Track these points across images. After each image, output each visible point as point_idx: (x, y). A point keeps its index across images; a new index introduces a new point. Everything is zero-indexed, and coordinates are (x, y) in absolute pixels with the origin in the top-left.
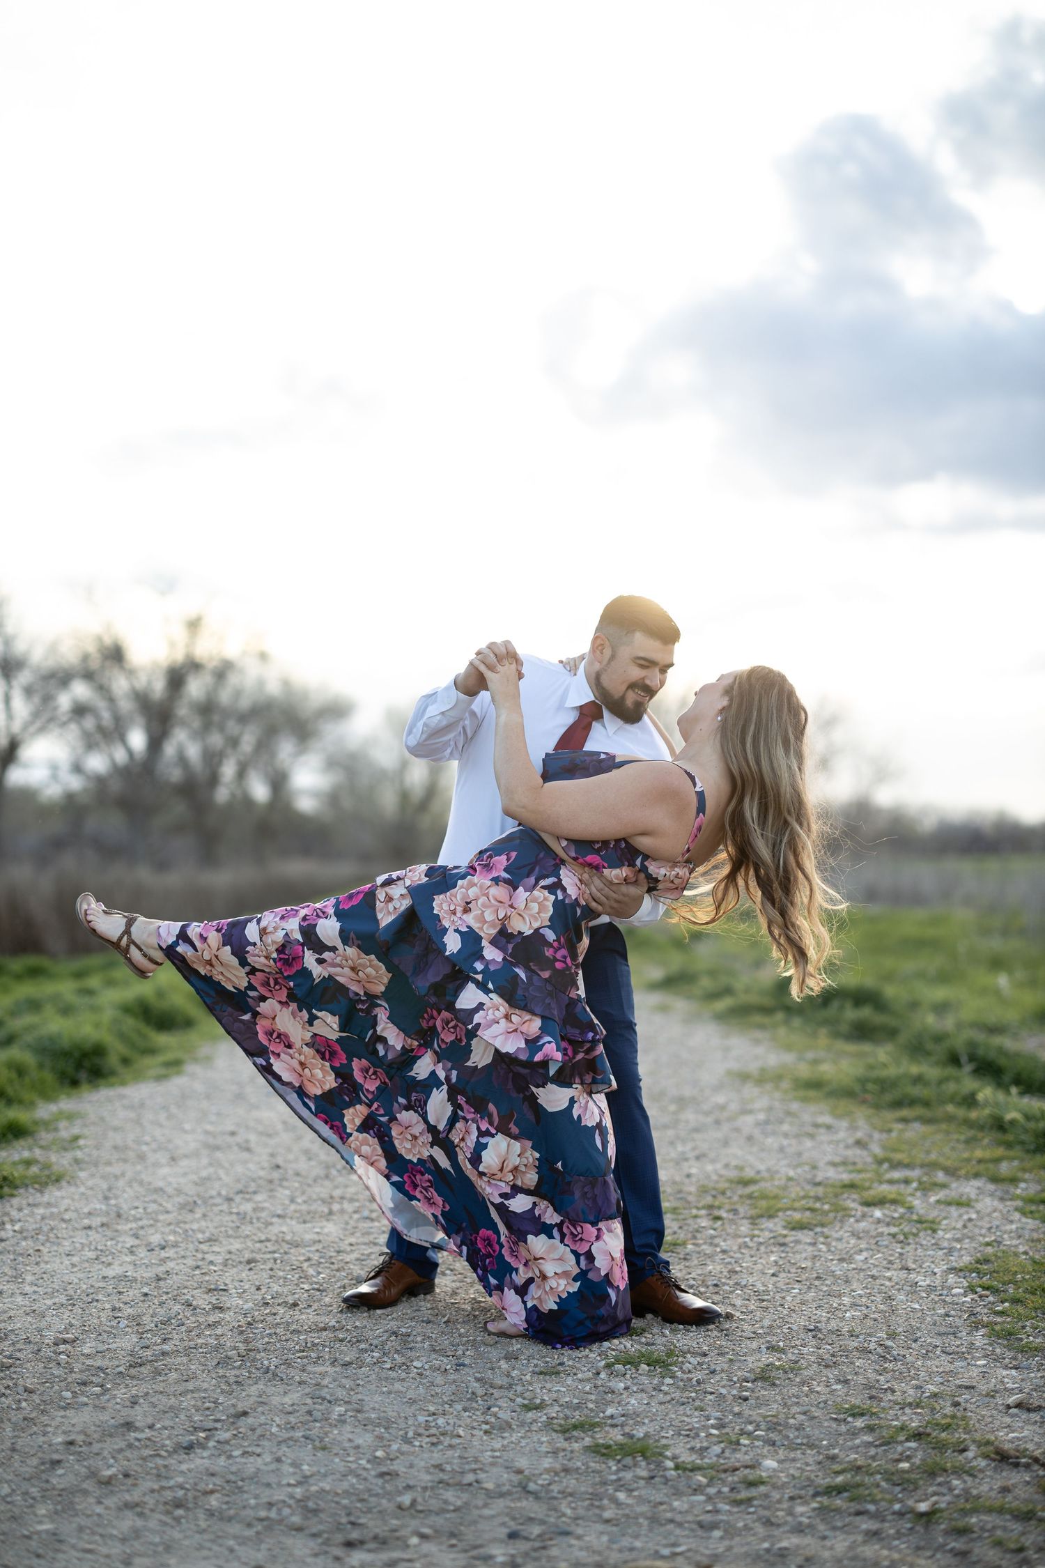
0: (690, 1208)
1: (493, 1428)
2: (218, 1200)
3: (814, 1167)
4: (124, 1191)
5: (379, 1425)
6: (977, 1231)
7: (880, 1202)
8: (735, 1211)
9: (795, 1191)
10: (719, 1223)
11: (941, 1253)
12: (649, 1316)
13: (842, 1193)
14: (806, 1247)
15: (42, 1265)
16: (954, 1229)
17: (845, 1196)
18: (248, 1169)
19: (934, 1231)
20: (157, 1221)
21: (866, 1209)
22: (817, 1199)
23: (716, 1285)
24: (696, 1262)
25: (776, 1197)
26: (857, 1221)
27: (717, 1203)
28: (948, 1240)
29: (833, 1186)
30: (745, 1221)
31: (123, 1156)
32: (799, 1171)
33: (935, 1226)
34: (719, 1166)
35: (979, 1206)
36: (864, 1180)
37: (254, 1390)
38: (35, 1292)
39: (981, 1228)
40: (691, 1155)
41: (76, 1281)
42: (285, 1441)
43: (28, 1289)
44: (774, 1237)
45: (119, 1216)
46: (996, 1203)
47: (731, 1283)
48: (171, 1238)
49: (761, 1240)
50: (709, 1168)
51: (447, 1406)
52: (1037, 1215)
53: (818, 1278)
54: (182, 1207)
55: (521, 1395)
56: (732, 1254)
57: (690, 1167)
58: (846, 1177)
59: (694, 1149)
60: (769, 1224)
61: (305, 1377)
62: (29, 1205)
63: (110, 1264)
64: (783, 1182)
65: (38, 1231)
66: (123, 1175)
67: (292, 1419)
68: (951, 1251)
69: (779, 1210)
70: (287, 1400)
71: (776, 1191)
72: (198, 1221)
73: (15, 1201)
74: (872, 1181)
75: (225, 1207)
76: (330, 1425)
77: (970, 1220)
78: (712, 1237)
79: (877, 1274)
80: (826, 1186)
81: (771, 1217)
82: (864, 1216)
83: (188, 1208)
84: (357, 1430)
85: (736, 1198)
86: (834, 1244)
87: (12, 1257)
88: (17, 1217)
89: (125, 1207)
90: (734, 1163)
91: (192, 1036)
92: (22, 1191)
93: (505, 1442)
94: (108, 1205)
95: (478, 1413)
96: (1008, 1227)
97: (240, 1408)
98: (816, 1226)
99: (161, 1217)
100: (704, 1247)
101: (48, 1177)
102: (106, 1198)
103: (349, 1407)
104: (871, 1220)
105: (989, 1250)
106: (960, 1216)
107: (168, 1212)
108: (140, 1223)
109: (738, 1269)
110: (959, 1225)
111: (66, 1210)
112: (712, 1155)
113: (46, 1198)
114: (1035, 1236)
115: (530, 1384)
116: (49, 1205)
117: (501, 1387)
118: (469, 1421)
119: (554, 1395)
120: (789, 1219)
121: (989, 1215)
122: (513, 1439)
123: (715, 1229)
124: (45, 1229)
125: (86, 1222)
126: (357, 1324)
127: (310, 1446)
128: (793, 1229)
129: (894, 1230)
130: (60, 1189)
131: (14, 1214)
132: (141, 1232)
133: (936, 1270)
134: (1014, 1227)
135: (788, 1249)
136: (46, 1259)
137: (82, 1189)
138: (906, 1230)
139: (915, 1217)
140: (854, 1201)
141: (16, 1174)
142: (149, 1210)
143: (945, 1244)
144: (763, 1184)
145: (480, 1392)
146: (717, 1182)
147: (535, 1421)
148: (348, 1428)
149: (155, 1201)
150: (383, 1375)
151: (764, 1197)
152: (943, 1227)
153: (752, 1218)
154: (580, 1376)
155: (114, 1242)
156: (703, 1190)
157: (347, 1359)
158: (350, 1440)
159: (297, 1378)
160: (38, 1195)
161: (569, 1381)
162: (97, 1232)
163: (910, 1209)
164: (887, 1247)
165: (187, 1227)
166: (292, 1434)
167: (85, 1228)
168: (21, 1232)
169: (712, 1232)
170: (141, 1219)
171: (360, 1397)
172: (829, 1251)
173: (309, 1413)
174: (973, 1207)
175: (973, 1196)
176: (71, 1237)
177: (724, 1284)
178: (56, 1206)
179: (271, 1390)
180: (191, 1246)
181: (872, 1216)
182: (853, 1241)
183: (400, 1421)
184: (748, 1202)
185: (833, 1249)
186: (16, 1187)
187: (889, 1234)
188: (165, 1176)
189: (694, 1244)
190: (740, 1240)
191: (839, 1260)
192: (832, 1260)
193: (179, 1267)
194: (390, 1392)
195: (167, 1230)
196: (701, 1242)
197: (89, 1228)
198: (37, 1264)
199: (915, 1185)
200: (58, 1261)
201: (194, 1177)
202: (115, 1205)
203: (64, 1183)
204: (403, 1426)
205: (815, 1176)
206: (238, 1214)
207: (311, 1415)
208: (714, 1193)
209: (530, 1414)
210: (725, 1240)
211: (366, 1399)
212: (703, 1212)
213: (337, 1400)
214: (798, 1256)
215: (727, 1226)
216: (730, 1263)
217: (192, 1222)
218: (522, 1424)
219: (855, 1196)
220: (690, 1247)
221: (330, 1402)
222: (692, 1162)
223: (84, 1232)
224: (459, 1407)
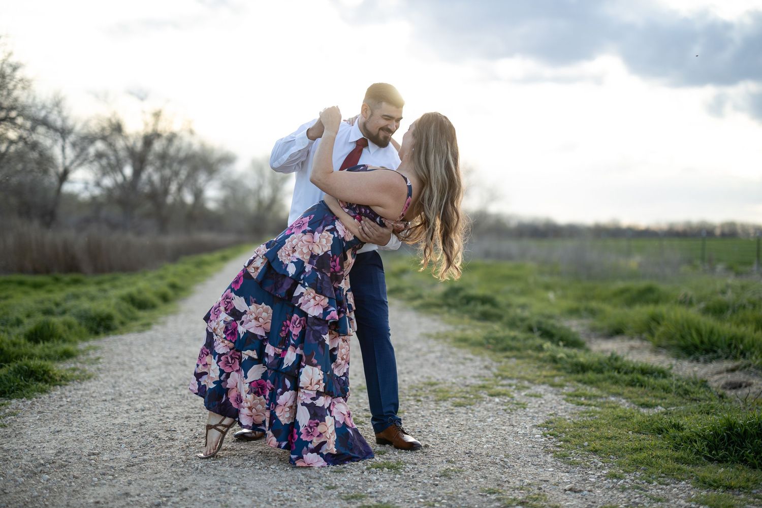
0: (405, 396)
1: (311, 497)
2: (170, 389)
3: (465, 378)
4: (123, 384)
5: (254, 495)
6: (545, 409)
7: (498, 395)
8: (427, 398)
9: (456, 389)
10: (420, 403)
11: (528, 418)
12: (387, 446)
13: (479, 390)
14: (463, 415)
15: (82, 418)
16: (534, 407)
17: (481, 391)
18: (185, 374)
19: (525, 408)
20: (140, 398)
21: (491, 398)
22: (467, 392)
23: (420, 432)
24: (409, 421)
25: (447, 391)
26: (487, 403)
27: (418, 394)
28: (531, 412)
29: (474, 387)
30: (432, 403)
31: (122, 367)
32: (458, 379)
33: (525, 406)
34: (418, 377)
35: (545, 397)
36: (489, 384)
37: (191, 478)
38: (78, 430)
39: (547, 407)
40: (405, 371)
41: (99, 425)
42: (207, 502)
43: (74, 429)
44: (447, 410)
45: (120, 395)
46: (553, 396)
47: (427, 431)
48: (147, 406)
49: (441, 411)
50: (414, 377)
51: (288, 487)
52: (574, 402)
53: (470, 429)
54: (152, 391)
55: (325, 482)
56: (427, 417)
57: (405, 377)
58: (480, 383)
59: (406, 368)
60: (445, 404)
61: (216, 472)
62: (74, 389)
63: (116, 418)
64: (450, 384)
65: (80, 402)
66: (122, 376)
67: (210, 492)
68: (533, 417)
69: (449, 397)
70: (208, 483)
71: (447, 389)
72: (160, 398)
73: (68, 387)
74: (493, 385)
75: (174, 392)
76: (230, 495)
77: (542, 403)
78: (417, 409)
79: (498, 428)
80: (471, 387)
81: (445, 400)
82: (490, 401)
83: (156, 392)
84: (244, 498)
85: (427, 392)
86: (476, 413)
87: (66, 414)
88: (69, 395)
89: (124, 391)
90: (426, 375)
91: (156, 313)
92: (71, 383)
93: (318, 504)
94: (115, 390)
95: (303, 490)
96: (560, 407)
97: (184, 486)
98: (467, 405)
99: (142, 396)
100: (413, 414)
101: (85, 376)
102: (114, 387)
103: (239, 487)
104: (493, 403)
105: (552, 417)
106: (537, 402)
107: (145, 394)
108: (131, 399)
109: (430, 424)
110: (537, 406)
111: (94, 392)
112: (415, 371)
113: (83, 386)
114: (573, 411)
115: (330, 477)
116: (85, 389)
117: (315, 478)
118: (299, 494)
119: (342, 482)
120: (454, 402)
121: (550, 401)
122: (322, 503)
123: (418, 406)
124: (83, 401)
125: (104, 398)
126: (242, 447)
127: (220, 505)
128: (456, 406)
129: (505, 407)
130: (90, 382)
131: (67, 393)
132: (132, 403)
133: (526, 426)
134: (563, 407)
135: (454, 416)
136: (84, 415)
137: (102, 382)
138: (511, 407)
139: (515, 402)
140: (485, 394)
141: (68, 375)
142: (136, 393)
143: (531, 414)
144: (440, 386)
145: (305, 480)
146: (418, 384)
147: (332, 494)
148: (239, 497)
149: (138, 389)
150: (256, 472)
151: (441, 391)
152: (529, 407)
153: (436, 401)
154: (354, 473)
155: (118, 408)
156: (411, 388)
157: (238, 464)
158: (240, 502)
159: (212, 473)
160: (79, 385)
161: (349, 476)
162: (110, 403)
163: (512, 398)
164: (502, 415)
165: (155, 401)
166: (210, 499)
167: (103, 401)
168: (71, 402)
169: (417, 407)
170: (131, 397)
171: (244, 482)
172: (474, 417)
173: (219, 489)
174: (542, 398)
175: (542, 393)
176: (96, 405)
177: (424, 431)
178: (88, 390)
179: (199, 478)
180: (157, 410)
181: (494, 401)
182: (485, 413)
183: (264, 494)
184: (434, 393)
185: (476, 416)
186: (68, 381)
187: (503, 409)
188: (143, 377)
189: (407, 412)
190: (431, 411)
191: (479, 421)
192: (476, 421)
193: (152, 420)
194: (259, 480)
195: (145, 402)
196: (411, 411)
197: (106, 400)
198: (79, 417)
199: (514, 387)
200: (90, 416)
201: (158, 378)
202: (119, 390)
203: (92, 379)
204: (266, 496)
205: (465, 382)
206: (181, 395)
207: (220, 490)
208: (416, 389)
209: (330, 491)
210: (423, 411)
211: (248, 483)
212: (412, 398)
213: (232, 483)
214: (459, 419)
215: (424, 405)
216: (426, 422)
217: (157, 398)
218: (326, 496)
219: (486, 392)
220: (406, 414)
221: (229, 484)
222: (406, 375)
223: (103, 402)
224: (294, 487)
